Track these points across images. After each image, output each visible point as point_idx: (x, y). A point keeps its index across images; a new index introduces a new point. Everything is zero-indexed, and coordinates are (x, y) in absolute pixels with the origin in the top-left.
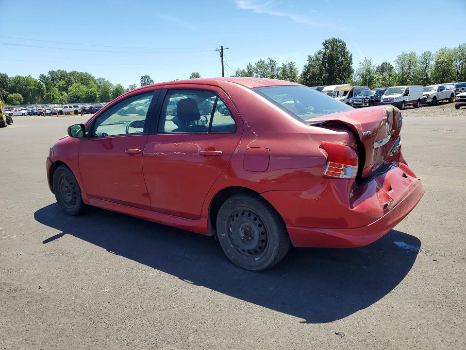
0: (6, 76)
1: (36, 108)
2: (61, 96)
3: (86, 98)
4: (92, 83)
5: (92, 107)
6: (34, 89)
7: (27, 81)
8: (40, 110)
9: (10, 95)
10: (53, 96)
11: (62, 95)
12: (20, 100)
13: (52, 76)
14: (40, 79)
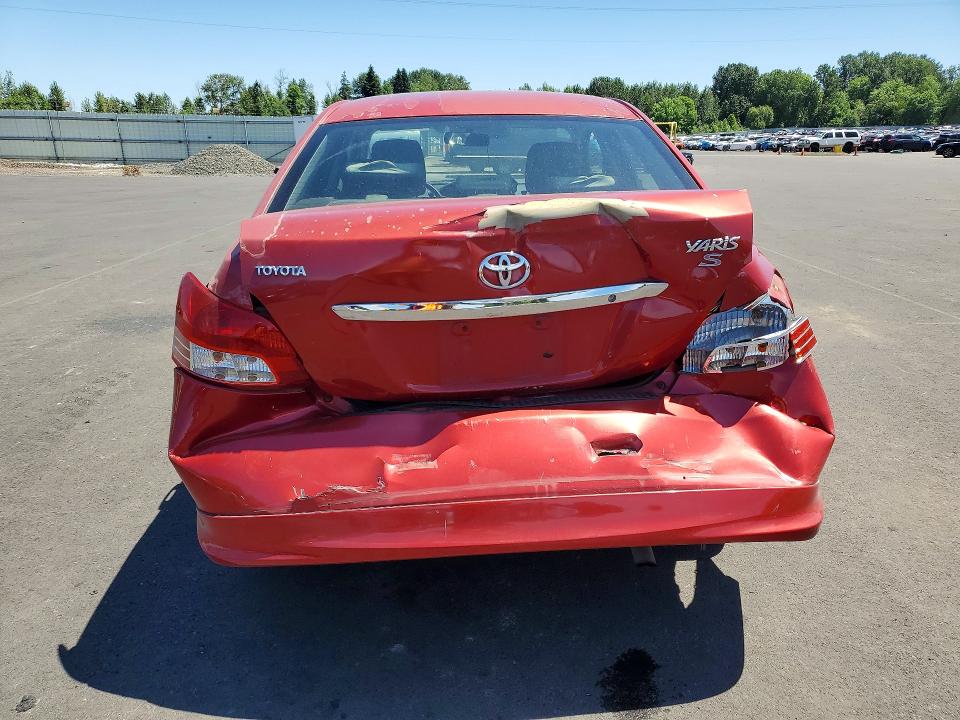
0: (756, 71)
1: (793, 135)
2: (849, 110)
3: (905, 114)
4: (930, 79)
5: (889, 137)
6: (800, 95)
7: (792, 78)
8: (780, 139)
9: (754, 110)
10: (834, 111)
11: (852, 108)
12: (767, 119)
13: (844, 68)
14: (818, 75)
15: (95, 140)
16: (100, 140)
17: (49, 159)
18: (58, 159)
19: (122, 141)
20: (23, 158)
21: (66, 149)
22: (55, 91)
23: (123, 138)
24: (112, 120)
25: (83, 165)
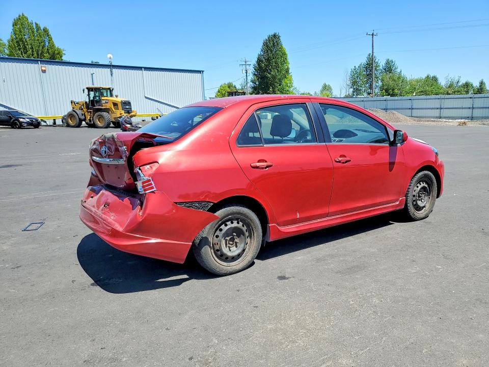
15: (460, 108)
16: (463, 108)
17: (437, 117)
18: (440, 118)
19: (473, 108)
20: (425, 117)
21: (445, 113)
22: (482, 83)
23: (474, 106)
24: (471, 98)
25: (451, 120)
